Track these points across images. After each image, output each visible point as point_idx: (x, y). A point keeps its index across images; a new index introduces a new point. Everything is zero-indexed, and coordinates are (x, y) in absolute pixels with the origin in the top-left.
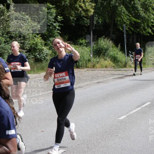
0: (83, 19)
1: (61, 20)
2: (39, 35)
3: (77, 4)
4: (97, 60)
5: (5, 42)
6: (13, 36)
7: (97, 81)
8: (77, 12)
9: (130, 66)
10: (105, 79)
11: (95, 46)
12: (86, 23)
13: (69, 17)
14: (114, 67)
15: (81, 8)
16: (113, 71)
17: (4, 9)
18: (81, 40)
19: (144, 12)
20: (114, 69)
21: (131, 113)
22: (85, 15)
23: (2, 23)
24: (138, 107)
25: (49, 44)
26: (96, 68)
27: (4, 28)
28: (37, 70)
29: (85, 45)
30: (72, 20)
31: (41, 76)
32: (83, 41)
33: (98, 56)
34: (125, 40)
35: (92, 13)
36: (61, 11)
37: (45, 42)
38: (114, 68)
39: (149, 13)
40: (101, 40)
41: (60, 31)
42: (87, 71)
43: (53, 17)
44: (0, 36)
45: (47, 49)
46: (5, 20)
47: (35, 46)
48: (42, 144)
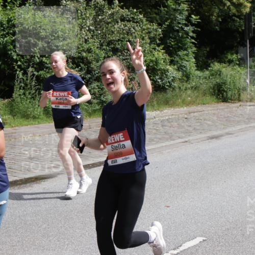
0: (234, 20)
1: (197, 22)
2: (162, 47)
6: (117, 49)
8: (221, 8)
11: (253, 64)
12: (239, 26)
13: (209, 16)
15: (230, 1)
17: (104, 5)
18: (229, 54)
22: (237, 14)
23: (101, 27)
25: (178, 61)
27: (102, 36)
28: (157, 103)
29: (237, 64)
30: (214, 22)
31: (164, 115)
32: (234, 56)
35: (248, 10)
37: (171, 58)
41: (195, 40)
42: (240, 108)
43: (184, 17)
44: (98, 48)
45: (174, 69)
46: (104, 22)
47: (154, 64)
48: (167, 227)
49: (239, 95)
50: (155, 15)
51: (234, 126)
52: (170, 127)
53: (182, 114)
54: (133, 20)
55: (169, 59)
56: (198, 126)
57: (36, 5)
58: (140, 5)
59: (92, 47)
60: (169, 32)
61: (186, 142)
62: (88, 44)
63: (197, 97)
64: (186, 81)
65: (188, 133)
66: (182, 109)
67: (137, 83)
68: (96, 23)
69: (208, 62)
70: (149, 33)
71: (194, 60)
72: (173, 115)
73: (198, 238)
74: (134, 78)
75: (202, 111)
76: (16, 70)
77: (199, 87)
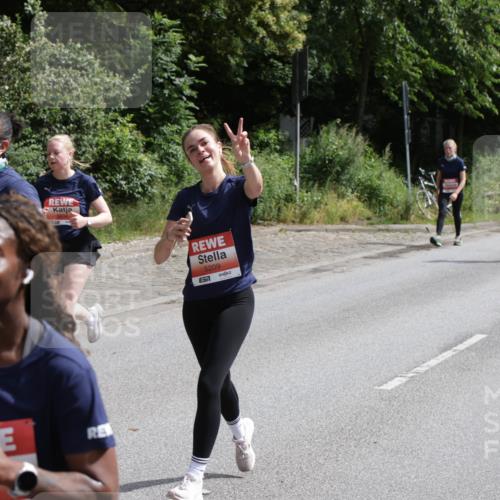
0: (272, 65)
1: (200, 67)
2: (129, 117)
3: (252, 16)
4: (315, 198)
6: (42, 120)
7: (312, 266)
8: (250, 41)
9: (422, 218)
10: (339, 260)
11: (308, 151)
12: (280, 78)
13: (226, 55)
14: (369, 219)
15: (265, 29)
16: (365, 234)
17: (15, 32)
18: (262, 131)
19: (469, 43)
20: (370, 227)
21: (422, 369)
22: (278, 53)
23: (9, 78)
24: (445, 350)
25: (160, 145)
26: (312, 223)
27: (13, 95)
28: (118, 228)
29: (275, 149)
30: (234, 68)
31: (131, 249)
32: (271, 135)
33: (316, 185)
34: (407, 131)
35: (300, 46)
36: (200, 37)
37: (148, 139)
38: (368, 224)
39: (486, 43)
40: (328, 132)
41: (196, 104)
42: (280, 234)
43: (174, 58)
45: (153, 160)
46: (16, 67)
47: (113, 151)
48: (132, 470)
49: (279, 210)
51: (267, 271)
52: (143, 273)
55: (143, 141)
64: (177, 184)
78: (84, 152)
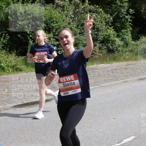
1: (133, 13)
2: (112, 27)
5: (80, 34)
13: (140, 10)
17: (80, 3)
23: (77, 16)
25: (121, 35)
27: (79, 20)
28: (109, 60)
30: (143, 13)
31: (113, 66)
36: (133, 4)
37: (118, 34)
41: (132, 24)
43: (126, 10)
44: (76, 27)
45: (119, 40)
46: (79, 12)
47: (108, 37)
48: (114, 130)
50: (108, 9)
52: (116, 73)
53: (123, 66)
54: (96, 12)
55: (116, 34)
56: (133, 73)
57: (41, 3)
58: (100, 3)
59: (73, 27)
60: (117, 19)
61: (126, 81)
62: (70, 25)
63: (132, 56)
64: (126, 47)
65: (127, 76)
66: (123, 63)
67: (98, 48)
68: (75, 13)
69: (138, 36)
70: (105, 19)
71: (131, 35)
72: (118, 66)
73: (132, 137)
74: (96, 45)
75: (135, 64)
76: (29, 40)
77: (133, 50)
78: (99, 37)
